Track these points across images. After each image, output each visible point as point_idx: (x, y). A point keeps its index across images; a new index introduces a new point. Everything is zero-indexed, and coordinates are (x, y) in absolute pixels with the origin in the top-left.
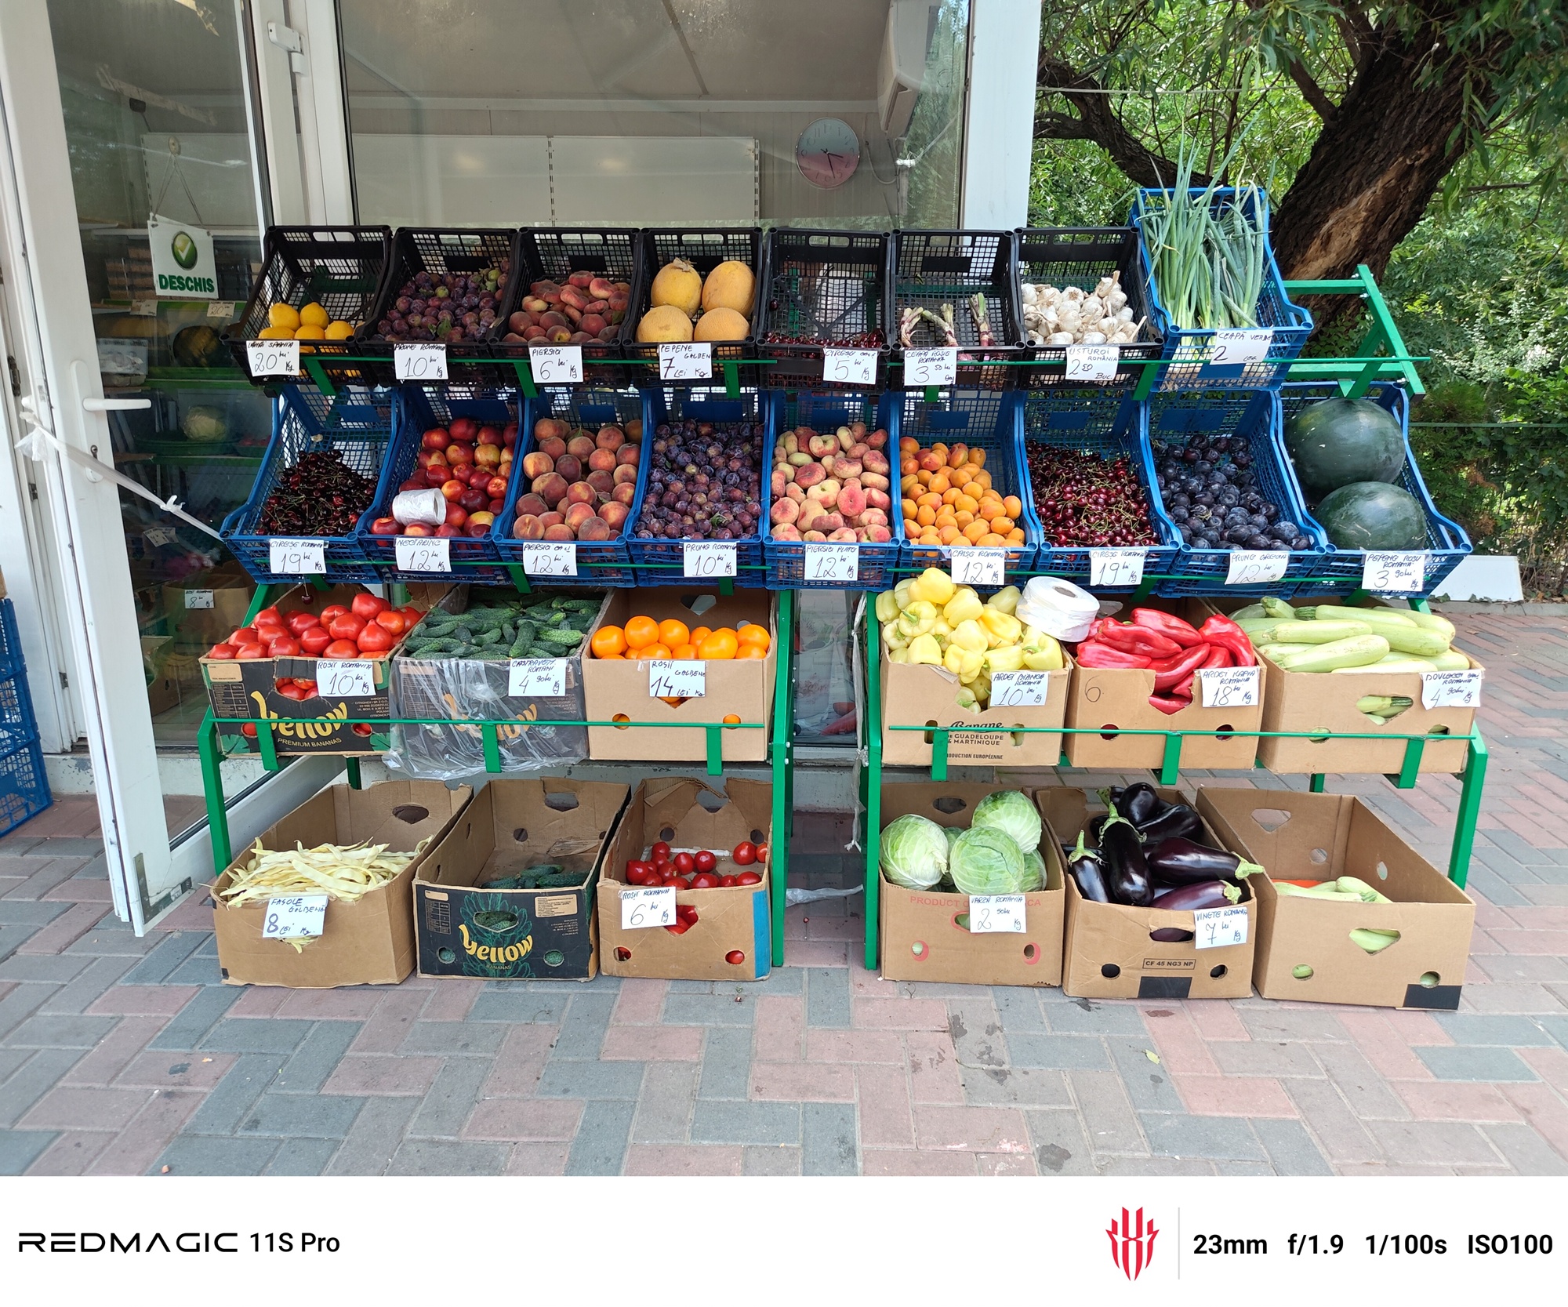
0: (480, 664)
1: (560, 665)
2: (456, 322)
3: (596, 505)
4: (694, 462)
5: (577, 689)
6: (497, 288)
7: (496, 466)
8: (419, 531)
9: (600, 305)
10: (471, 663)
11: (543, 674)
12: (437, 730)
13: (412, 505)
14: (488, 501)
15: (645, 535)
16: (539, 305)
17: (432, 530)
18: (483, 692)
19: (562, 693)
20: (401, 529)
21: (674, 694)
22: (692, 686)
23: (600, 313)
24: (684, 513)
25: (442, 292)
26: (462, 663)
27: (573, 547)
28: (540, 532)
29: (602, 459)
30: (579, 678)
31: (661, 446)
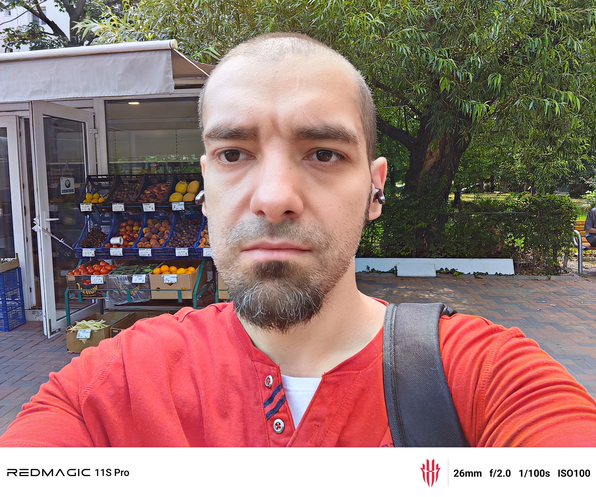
0: (126, 276)
1: (144, 276)
2: (128, 197)
3: (158, 240)
4: (185, 230)
5: (148, 281)
6: (139, 188)
7: (137, 231)
8: (116, 246)
9: (162, 192)
10: (124, 275)
11: (140, 278)
12: (117, 292)
13: (115, 240)
14: (133, 239)
15: (168, 247)
16: (148, 192)
17: (118, 246)
18: (127, 282)
19: (144, 282)
20: (112, 246)
21: (170, 282)
22: (174, 280)
23: (162, 194)
24: (179, 242)
25: (126, 189)
26: (122, 276)
27: (150, 249)
28: (143, 246)
29: (162, 229)
30: (149, 279)
31: (177, 225)
